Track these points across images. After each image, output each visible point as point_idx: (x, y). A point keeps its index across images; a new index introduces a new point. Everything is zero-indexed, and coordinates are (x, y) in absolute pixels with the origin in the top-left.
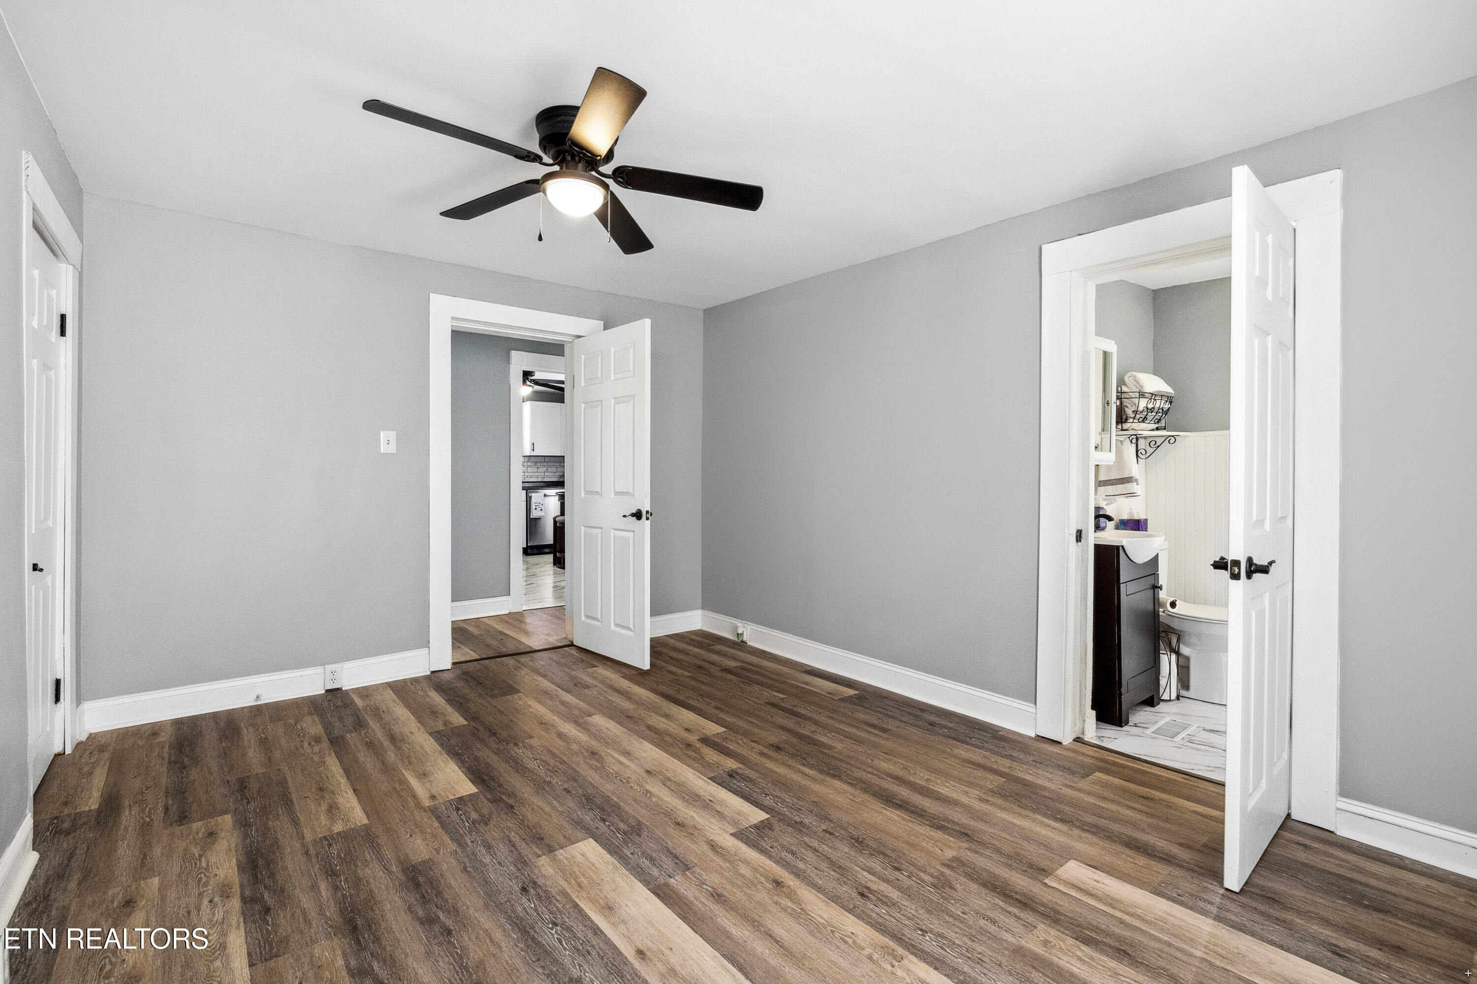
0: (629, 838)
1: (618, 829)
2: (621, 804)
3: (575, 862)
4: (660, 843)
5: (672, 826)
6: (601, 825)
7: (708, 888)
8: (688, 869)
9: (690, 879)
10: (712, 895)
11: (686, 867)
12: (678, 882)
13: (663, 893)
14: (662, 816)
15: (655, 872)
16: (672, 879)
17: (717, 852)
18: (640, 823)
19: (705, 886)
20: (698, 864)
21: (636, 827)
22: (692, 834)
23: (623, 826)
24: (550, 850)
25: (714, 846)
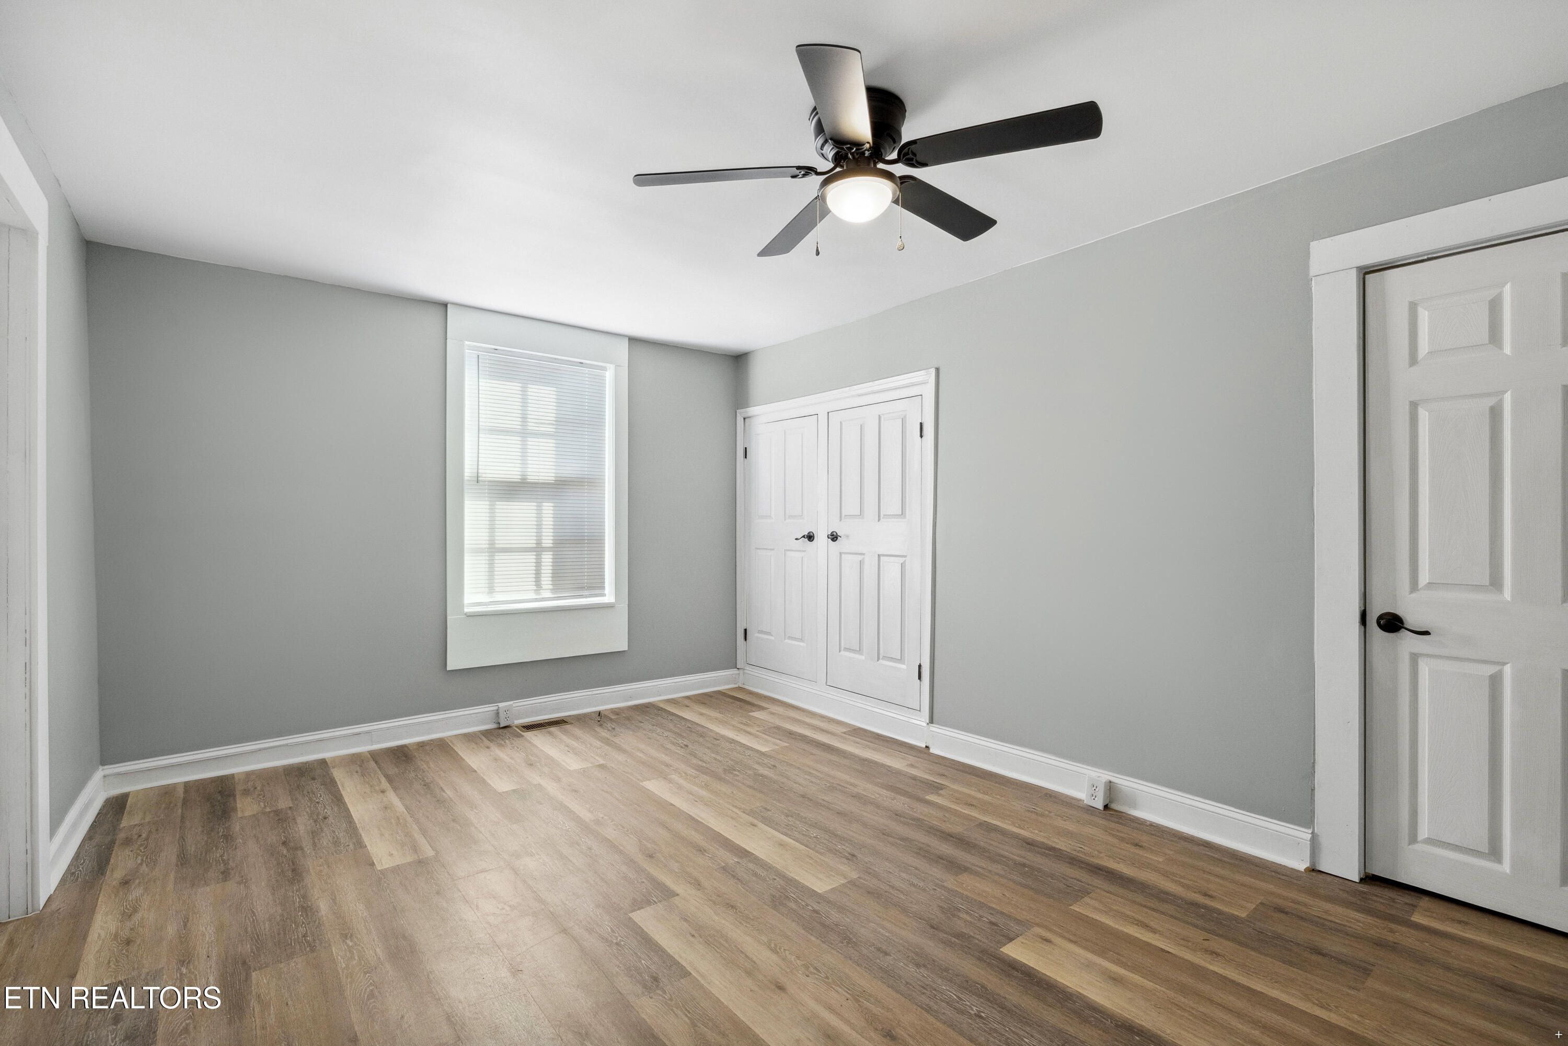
0: (782, 893)
1: (796, 902)
2: (803, 932)
3: (824, 873)
4: (750, 888)
5: (738, 905)
6: (816, 907)
7: (707, 855)
8: (723, 867)
9: (722, 861)
10: (705, 851)
11: (724, 869)
12: (732, 860)
13: (744, 853)
14: (751, 916)
15: (751, 866)
16: (737, 861)
17: (695, 879)
18: (775, 908)
19: (710, 856)
20: (714, 871)
21: (777, 903)
22: (718, 896)
23: (792, 905)
24: (852, 883)
25: (698, 885)
